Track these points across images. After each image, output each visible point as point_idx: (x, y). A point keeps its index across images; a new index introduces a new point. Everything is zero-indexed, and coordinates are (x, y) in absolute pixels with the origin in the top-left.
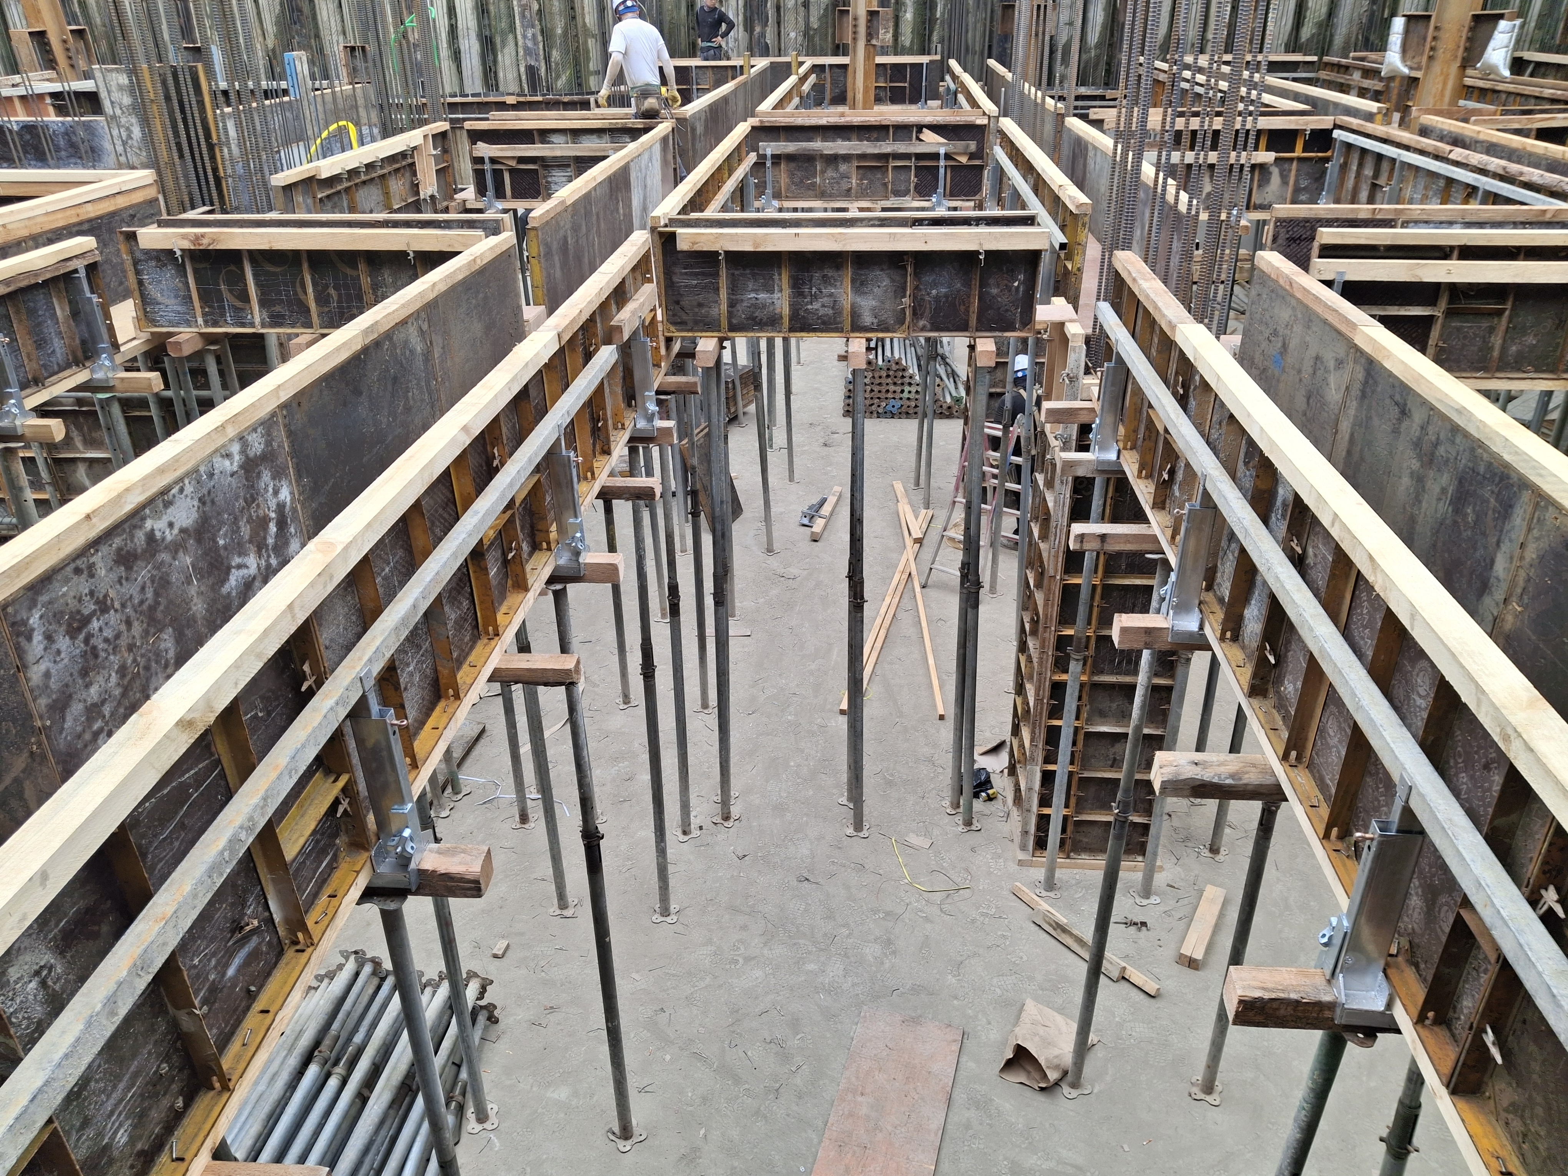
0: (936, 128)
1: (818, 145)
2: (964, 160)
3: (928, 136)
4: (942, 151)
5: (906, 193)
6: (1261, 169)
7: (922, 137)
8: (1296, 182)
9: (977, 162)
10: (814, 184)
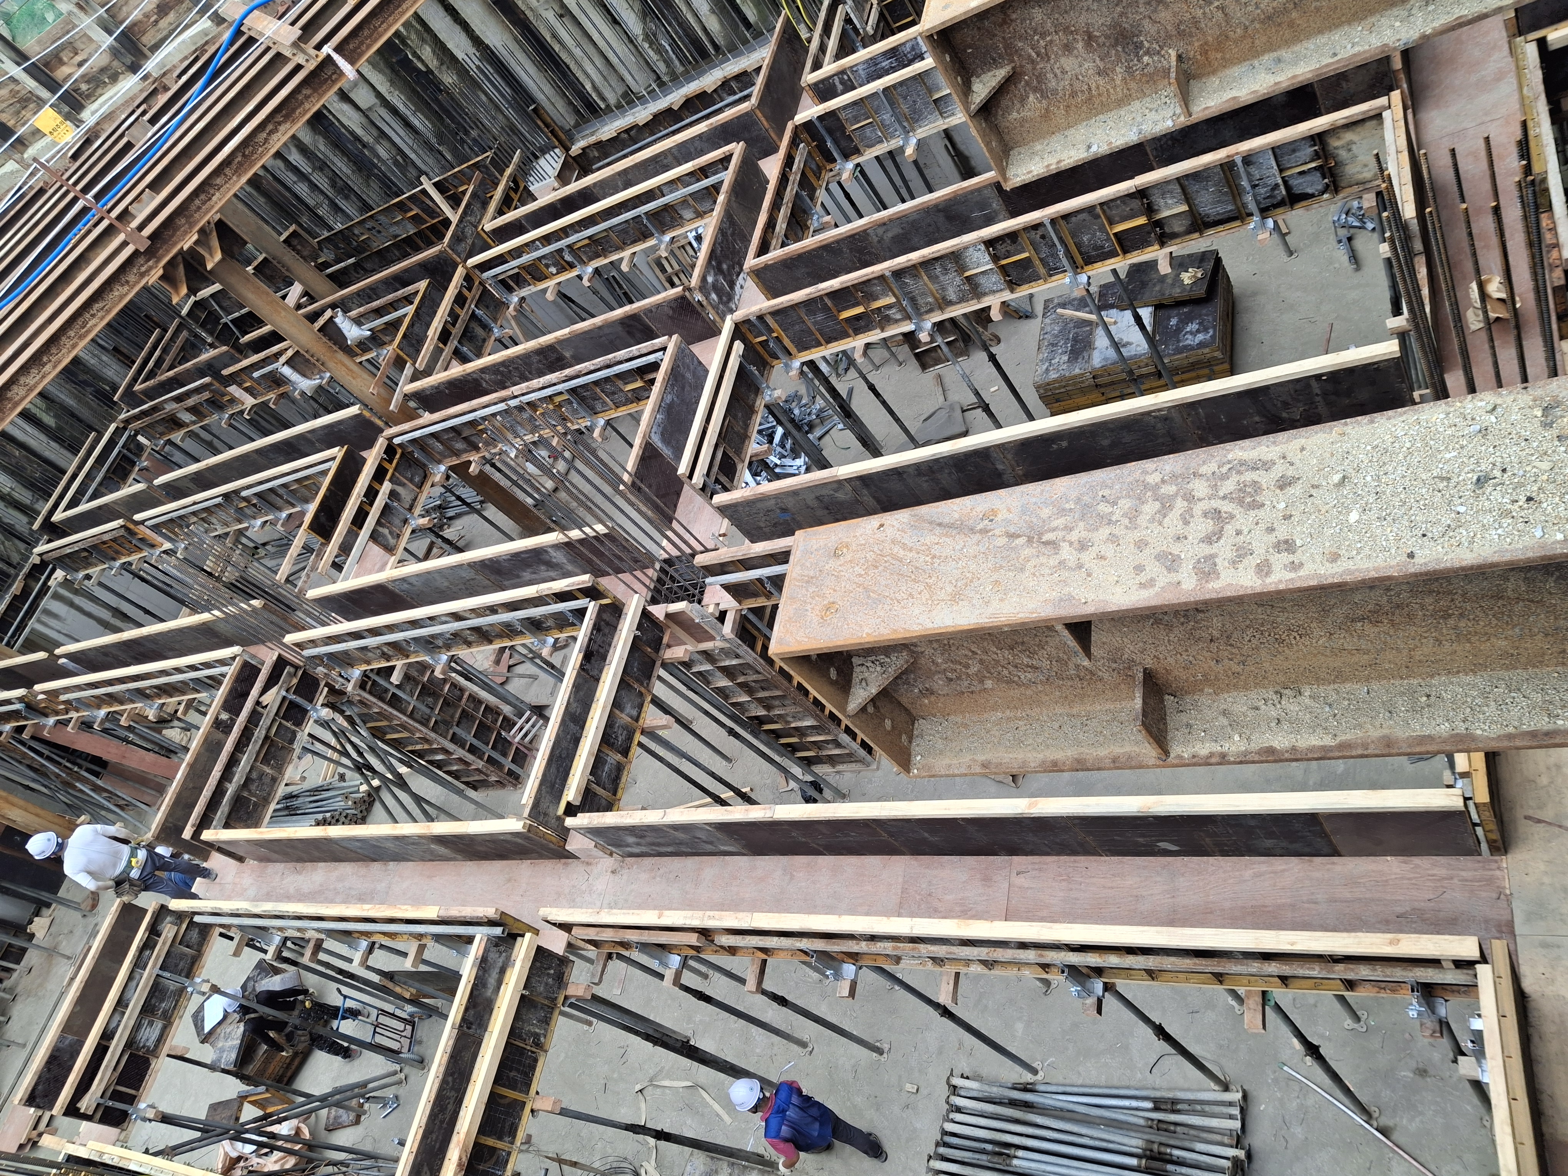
0: (264, 691)
1: (231, 789)
2: (295, 681)
3: (267, 699)
4: (284, 693)
5: (294, 734)
6: (393, 494)
7: (264, 704)
8: (406, 478)
9: (300, 673)
10: (255, 804)
